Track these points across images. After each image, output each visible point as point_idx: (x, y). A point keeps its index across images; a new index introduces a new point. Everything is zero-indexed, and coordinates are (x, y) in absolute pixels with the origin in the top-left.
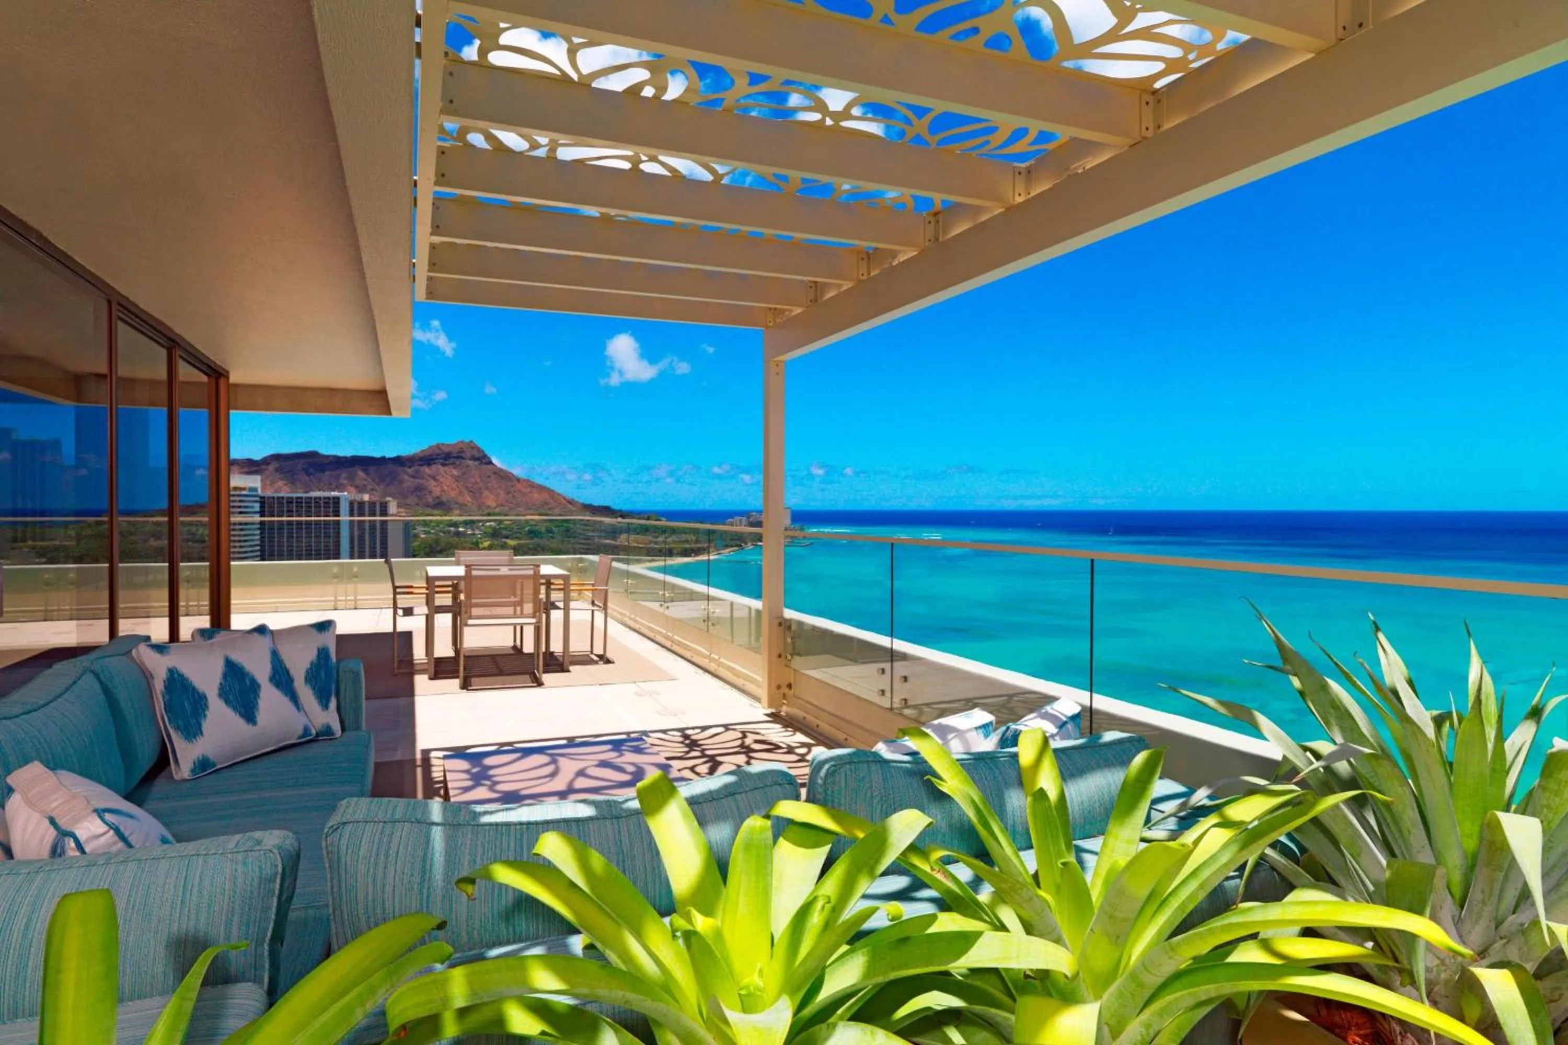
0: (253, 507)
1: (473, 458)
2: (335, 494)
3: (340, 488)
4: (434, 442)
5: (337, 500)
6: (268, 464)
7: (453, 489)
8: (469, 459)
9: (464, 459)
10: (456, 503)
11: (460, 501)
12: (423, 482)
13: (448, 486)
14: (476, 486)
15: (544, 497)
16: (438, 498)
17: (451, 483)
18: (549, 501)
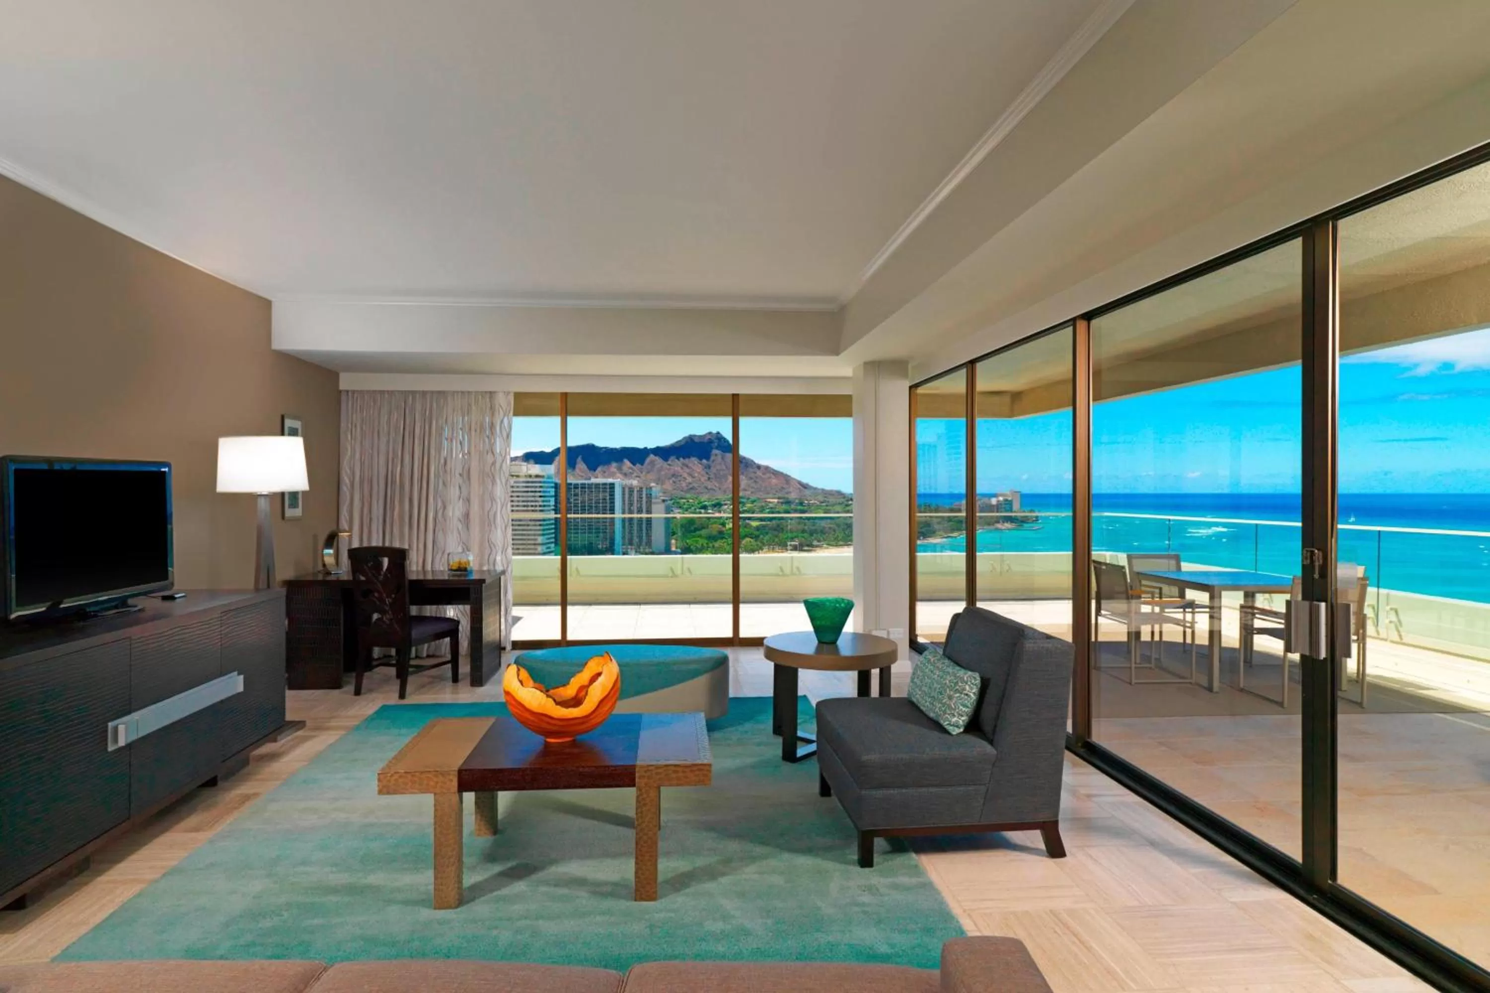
0: (549, 492)
1: (720, 447)
2: (610, 480)
3: (612, 475)
5: (612, 486)
6: (557, 456)
7: (703, 476)
8: (717, 448)
9: (712, 448)
10: (706, 487)
11: (709, 486)
12: (679, 470)
13: (699, 473)
14: (722, 472)
15: (781, 483)
16: (690, 484)
17: (701, 470)
18: (786, 486)
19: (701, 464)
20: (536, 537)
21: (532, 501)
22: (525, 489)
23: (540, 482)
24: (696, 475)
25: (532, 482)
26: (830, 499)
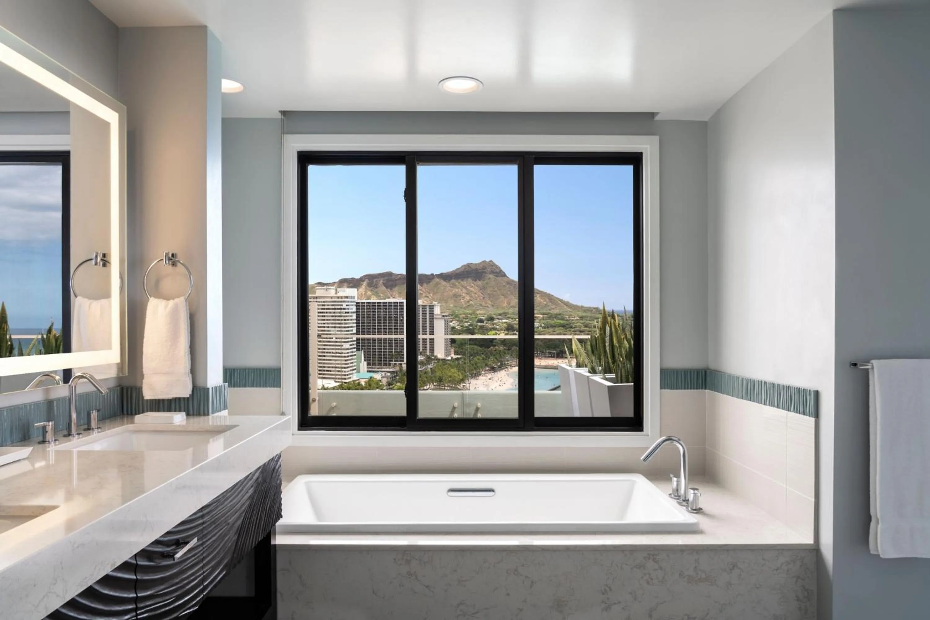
0: (353, 309)
1: (492, 272)
4: (465, 263)
5: (402, 304)
6: (363, 281)
7: (479, 296)
8: (490, 273)
9: (486, 273)
10: (481, 305)
11: (484, 304)
12: (459, 291)
13: (476, 294)
14: (495, 293)
15: (545, 301)
16: (468, 302)
17: (477, 291)
18: (550, 304)
19: (477, 285)
20: (343, 344)
21: (339, 316)
22: (333, 307)
23: (344, 302)
24: (473, 295)
25: (338, 302)
26: (589, 314)
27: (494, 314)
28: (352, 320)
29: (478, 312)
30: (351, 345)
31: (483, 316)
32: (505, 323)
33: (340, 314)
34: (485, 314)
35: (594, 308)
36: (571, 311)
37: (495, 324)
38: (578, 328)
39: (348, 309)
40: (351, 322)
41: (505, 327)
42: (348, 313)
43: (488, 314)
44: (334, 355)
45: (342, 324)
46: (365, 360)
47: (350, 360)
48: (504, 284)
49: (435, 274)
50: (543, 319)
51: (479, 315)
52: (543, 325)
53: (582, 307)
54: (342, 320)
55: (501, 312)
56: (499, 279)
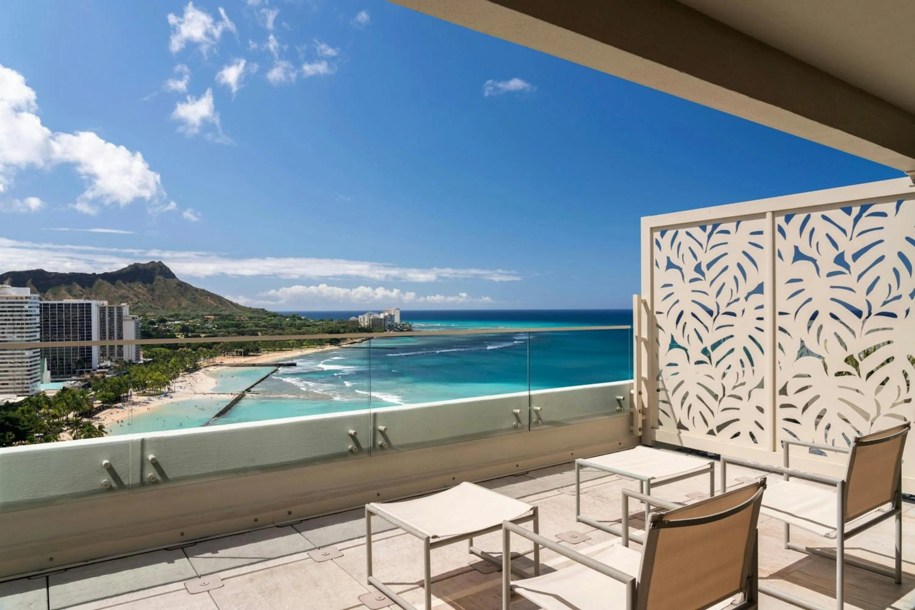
5: (89, 306)
8: (159, 275)
9: (155, 274)
10: (151, 307)
11: (153, 306)
12: (125, 292)
13: (144, 295)
14: (165, 294)
15: (216, 302)
16: (137, 303)
17: (146, 292)
18: (220, 306)
19: (146, 287)
20: (24, 351)
21: (19, 320)
22: (11, 309)
23: (26, 303)
24: (141, 296)
25: (18, 303)
26: (256, 315)
27: (166, 316)
28: (35, 324)
29: (147, 314)
30: (34, 353)
31: (154, 318)
32: (178, 324)
33: (20, 318)
34: (155, 316)
35: (261, 310)
36: (240, 312)
37: (168, 325)
38: (249, 328)
39: (31, 311)
40: (34, 326)
41: (179, 328)
42: (31, 315)
43: (159, 316)
44: (12, 365)
45: (23, 328)
46: (48, 369)
47: (34, 369)
48: (175, 286)
49: (97, 273)
50: (215, 320)
51: (149, 317)
52: (216, 326)
53: (250, 308)
54: (23, 324)
55: (172, 313)
56: (169, 280)
